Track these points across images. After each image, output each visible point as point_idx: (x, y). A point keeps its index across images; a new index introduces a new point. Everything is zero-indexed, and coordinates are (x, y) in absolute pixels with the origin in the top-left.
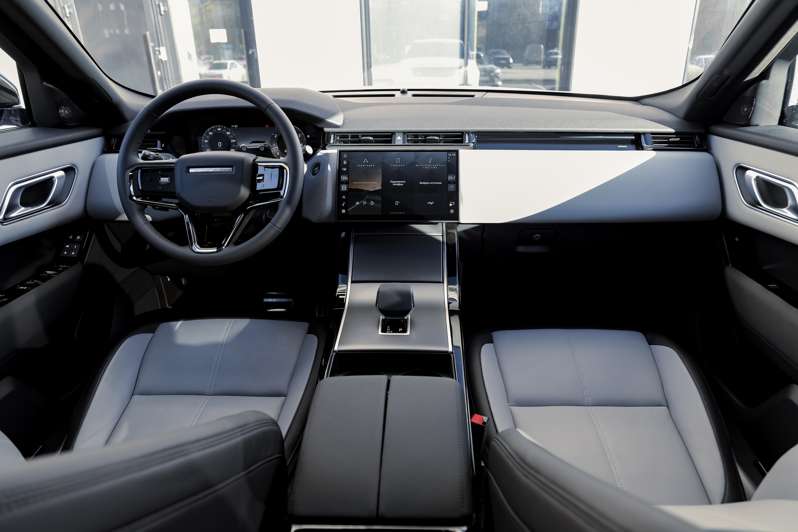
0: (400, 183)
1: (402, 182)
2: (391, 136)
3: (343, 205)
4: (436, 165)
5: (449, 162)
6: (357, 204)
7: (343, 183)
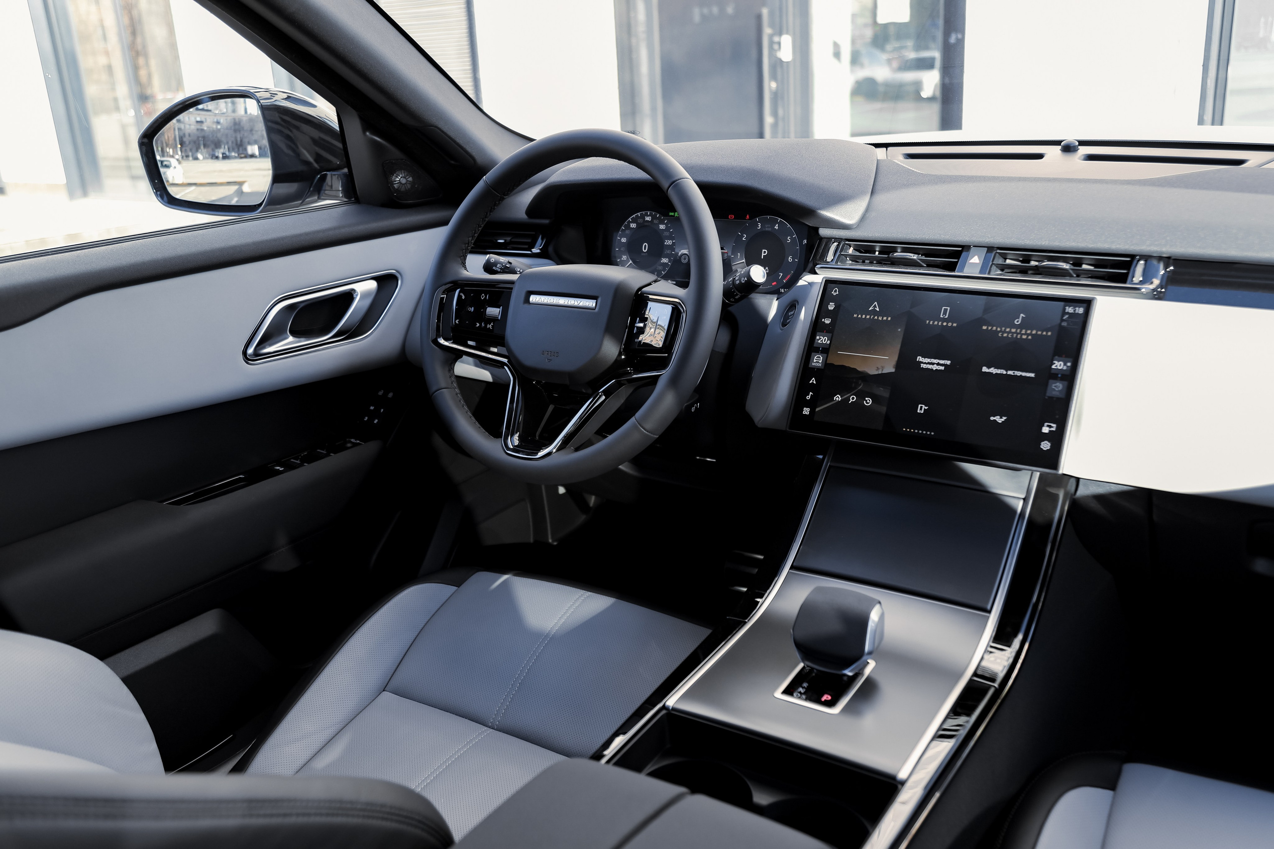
0: (938, 364)
1: (942, 362)
2: (957, 255)
3: (808, 397)
4: (1029, 332)
5: (1064, 327)
6: (837, 399)
7: (817, 350)
